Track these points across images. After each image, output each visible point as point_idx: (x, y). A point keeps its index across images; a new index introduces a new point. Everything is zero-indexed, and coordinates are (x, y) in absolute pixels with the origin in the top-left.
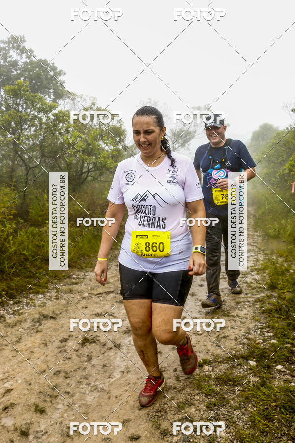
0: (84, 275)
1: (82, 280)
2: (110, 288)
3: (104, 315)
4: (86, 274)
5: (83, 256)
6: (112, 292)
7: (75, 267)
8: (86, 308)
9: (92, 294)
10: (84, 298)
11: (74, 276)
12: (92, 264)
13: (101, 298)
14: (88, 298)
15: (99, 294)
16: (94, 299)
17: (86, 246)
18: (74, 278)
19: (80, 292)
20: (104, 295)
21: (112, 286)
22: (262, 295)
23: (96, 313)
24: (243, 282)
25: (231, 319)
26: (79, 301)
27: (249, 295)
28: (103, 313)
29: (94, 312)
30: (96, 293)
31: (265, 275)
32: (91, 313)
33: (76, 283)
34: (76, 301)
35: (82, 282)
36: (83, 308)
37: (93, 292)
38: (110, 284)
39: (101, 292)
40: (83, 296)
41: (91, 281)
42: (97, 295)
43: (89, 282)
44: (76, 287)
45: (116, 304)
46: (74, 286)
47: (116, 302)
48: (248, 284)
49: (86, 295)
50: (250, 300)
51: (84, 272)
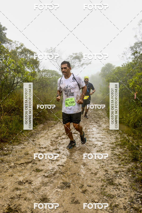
0: (12, 147)
1: (11, 151)
2: (29, 159)
3: (24, 183)
4: (14, 147)
5: (12, 134)
6: (30, 162)
7: (7, 142)
8: (12, 176)
9: (17, 164)
10: (11, 167)
11: (5, 149)
12: (17, 140)
13: (23, 167)
14: (14, 167)
15: (22, 164)
16: (18, 168)
17: (14, 127)
18: (5, 150)
19: (9, 162)
20: (25, 164)
21: (30, 157)
22: (130, 165)
23: (19, 181)
24: (114, 155)
25: (115, 187)
26: (7, 169)
27: (122, 166)
28: (24, 181)
29: (18, 181)
30: (19, 163)
31: (125, 149)
32: (16, 181)
33: (6, 155)
34: (5, 170)
35: (11, 153)
36: (10, 176)
37: (17, 162)
38: (29, 155)
39: (23, 162)
40: (10, 166)
41: (16, 152)
42: (20, 164)
43: (15, 154)
44: (6, 158)
45: (33, 172)
46: (5, 157)
47: (33, 170)
48: (117, 156)
49: (13, 164)
50: (124, 169)
51: (12, 146)
